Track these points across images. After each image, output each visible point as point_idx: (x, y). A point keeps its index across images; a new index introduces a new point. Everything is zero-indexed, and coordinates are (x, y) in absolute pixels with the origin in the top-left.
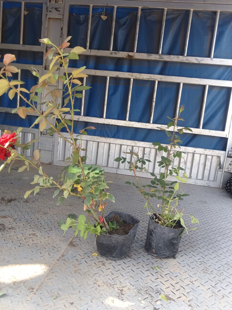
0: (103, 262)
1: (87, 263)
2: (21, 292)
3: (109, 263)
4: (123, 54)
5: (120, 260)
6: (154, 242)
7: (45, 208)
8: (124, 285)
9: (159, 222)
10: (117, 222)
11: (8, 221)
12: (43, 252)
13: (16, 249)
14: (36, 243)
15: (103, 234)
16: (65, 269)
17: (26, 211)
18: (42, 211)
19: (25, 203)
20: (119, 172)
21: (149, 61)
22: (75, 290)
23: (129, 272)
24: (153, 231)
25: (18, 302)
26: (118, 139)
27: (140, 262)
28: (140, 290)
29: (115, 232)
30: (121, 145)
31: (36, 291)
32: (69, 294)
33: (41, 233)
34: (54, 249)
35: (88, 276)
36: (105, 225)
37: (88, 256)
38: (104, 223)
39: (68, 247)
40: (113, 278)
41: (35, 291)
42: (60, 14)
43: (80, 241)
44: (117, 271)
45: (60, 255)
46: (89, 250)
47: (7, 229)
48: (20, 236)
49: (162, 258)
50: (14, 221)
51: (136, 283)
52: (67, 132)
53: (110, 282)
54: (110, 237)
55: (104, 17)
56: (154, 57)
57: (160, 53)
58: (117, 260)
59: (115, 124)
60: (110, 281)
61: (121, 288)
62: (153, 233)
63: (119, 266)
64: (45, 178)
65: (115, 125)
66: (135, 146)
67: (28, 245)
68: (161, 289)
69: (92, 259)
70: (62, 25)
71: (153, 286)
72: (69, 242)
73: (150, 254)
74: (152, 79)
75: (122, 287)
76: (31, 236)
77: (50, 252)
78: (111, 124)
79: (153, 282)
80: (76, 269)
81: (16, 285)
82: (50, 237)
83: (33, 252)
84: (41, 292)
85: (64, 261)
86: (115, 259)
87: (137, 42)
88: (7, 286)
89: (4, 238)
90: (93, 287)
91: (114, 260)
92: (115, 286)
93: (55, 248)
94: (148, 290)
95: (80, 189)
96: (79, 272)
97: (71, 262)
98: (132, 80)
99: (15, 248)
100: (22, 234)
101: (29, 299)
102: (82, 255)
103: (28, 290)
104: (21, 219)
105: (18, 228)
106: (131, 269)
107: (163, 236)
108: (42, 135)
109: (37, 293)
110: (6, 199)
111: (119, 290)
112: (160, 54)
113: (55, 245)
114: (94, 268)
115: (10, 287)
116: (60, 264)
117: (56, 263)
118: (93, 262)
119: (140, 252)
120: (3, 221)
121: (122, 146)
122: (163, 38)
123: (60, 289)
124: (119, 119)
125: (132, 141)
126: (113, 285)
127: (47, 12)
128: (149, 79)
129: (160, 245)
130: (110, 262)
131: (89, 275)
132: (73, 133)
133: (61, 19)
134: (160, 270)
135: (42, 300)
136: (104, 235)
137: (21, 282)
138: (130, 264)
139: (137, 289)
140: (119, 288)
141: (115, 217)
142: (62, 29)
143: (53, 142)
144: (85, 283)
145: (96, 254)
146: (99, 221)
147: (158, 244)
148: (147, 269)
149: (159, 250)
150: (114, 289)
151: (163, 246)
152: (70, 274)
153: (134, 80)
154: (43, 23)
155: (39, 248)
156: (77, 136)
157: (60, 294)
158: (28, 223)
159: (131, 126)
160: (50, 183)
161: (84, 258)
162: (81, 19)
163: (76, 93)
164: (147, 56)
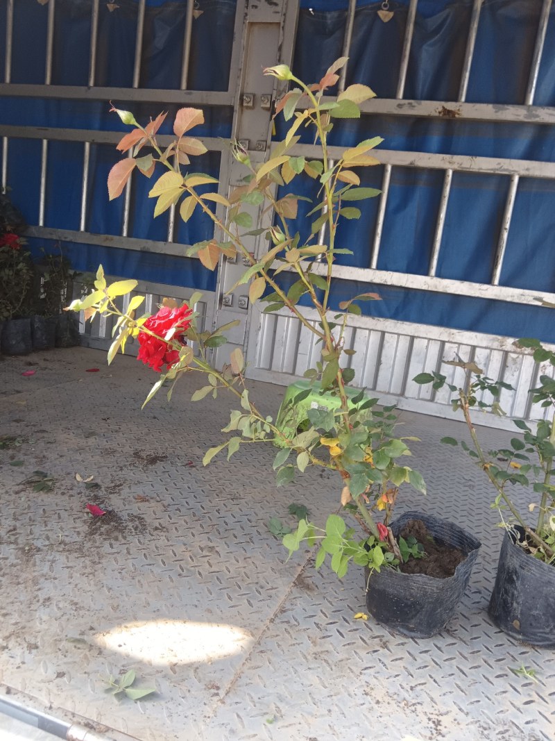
0: (384, 640)
1: (343, 636)
2: (189, 691)
3: (399, 645)
4: (429, 108)
5: (426, 638)
6: (518, 603)
7: (234, 485)
8: (444, 710)
9: (532, 549)
10: (420, 541)
11: (152, 509)
12: (236, 595)
13: (172, 581)
14: (218, 572)
15: (388, 569)
16: (292, 645)
17: (189, 488)
18: (227, 490)
19: (187, 467)
20: (404, 405)
21: (498, 124)
22: (319, 704)
23: (453, 674)
24: (516, 572)
25: (186, 717)
26: (405, 323)
27: (479, 651)
28: (485, 729)
29: (417, 564)
30: (413, 338)
31: (226, 694)
32: (304, 714)
33: (226, 547)
34: (260, 590)
35: (349, 671)
36: (392, 546)
37: (345, 620)
38: (389, 541)
39: (294, 590)
40: (413, 685)
41: (222, 693)
42: (278, 12)
43: (322, 576)
44: (420, 668)
45: (275, 608)
46: (345, 604)
47: (149, 528)
48: (180, 549)
49: (537, 646)
50: (165, 511)
51: (472, 706)
52: (313, 306)
53: (406, 695)
54: (405, 578)
55: (385, 15)
56: (512, 113)
57: (531, 102)
58: (418, 638)
59: (399, 285)
60: (404, 694)
61: (436, 717)
62: (518, 579)
63: (424, 654)
64: (253, 417)
65: (401, 287)
66: (449, 342)
67: (200, 574)
68: (541, 732)
69: (355, 628)
70: (281, 38)
71: (520, 722)
72: (296, 576)
73: (505, 631)
74: (505, 170)
75: (437, 712)
76: (205, 553)
77: (250, 597)
78: (389, 283)
79: (518, 709)
80: (318, 649)
81: (178, 673)
82: (249, 558)
83: (211, 594)
84: (238, 701)
85: (285, 626)
86: (413, 634)
87: (467, 75)
88: (158, 672)
89: (144, 551)
90: (364, 704)
91: (412, 638)
92: (418, 707)
93: (262, 587)
94: (507, 731)
95: (336, 451)
96: (326, 658)
97: (304, 630)
98: (450, 173)
99: (170, 577)
100: (185, 545)
101: (211, 715)
102: (330, 614)
103: (205, 689)
104: (179, 507)
105: (174, 529)
106: (458, 667)
107: (546, 590)
108: (223, 307)
109: (228, 701)
110: (143, 454)
111: (429, 719)
112: (530, 106)
113: (262, 582)
114: (363, 653)
115: (165, 676)
116: (278, 633)
117: (268, 629)
118: (357, 635)
119: (477, 623)
120: (140, 510)
121: (416, 341)
122: (539, 62)
123: (281, 699)
124: (410, 270)
125: (442, 329)
126: (414, 705)
127: (247, 7)
128: (497, 172)
129: (535, 612)
130: (401, 642)
131: (349, 668)
132: (327, 308)
133: (278, 24)
134: (534, 679)
135: (242, 722)
136: (391, 572)
137: (189, 666)
138: (454, 651)
139: (478, 724)
140: (431, 716)
141: (414, 525)
142: (280, 49)
143: (248, 324)
144: (342, 690)
145: (365, 617)
146: (377, 534)
147: (530, 609)
148: (499, 673)
149: (531, 625)
150: (417, 716)
151: (544, 615)
152: (304, 660)
153: (455, 172)
154: (236, 36)
155: (224, 585)
156: (336, 317)
157: (283, 712)
158: (196, 518)
159: (441, 290)
160: (265, 431)
161: (334, 623)
162: (329, 22)
163: (342, 207)
164: (494, 110)
